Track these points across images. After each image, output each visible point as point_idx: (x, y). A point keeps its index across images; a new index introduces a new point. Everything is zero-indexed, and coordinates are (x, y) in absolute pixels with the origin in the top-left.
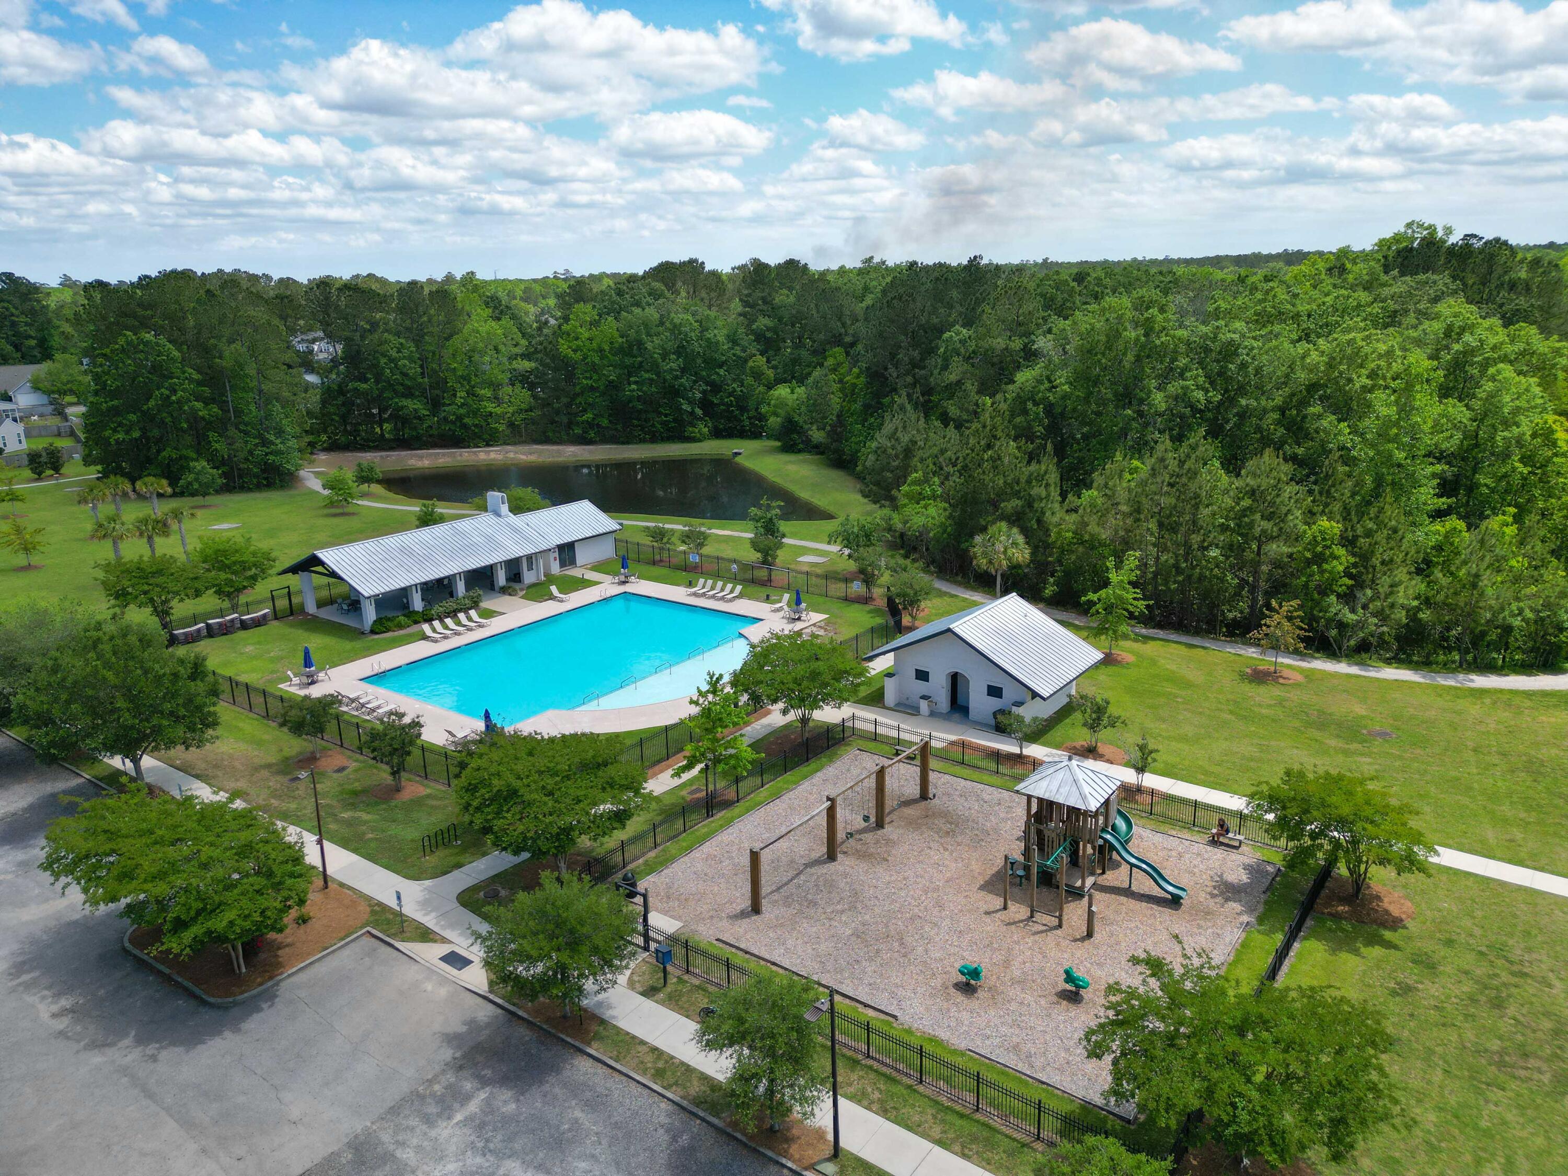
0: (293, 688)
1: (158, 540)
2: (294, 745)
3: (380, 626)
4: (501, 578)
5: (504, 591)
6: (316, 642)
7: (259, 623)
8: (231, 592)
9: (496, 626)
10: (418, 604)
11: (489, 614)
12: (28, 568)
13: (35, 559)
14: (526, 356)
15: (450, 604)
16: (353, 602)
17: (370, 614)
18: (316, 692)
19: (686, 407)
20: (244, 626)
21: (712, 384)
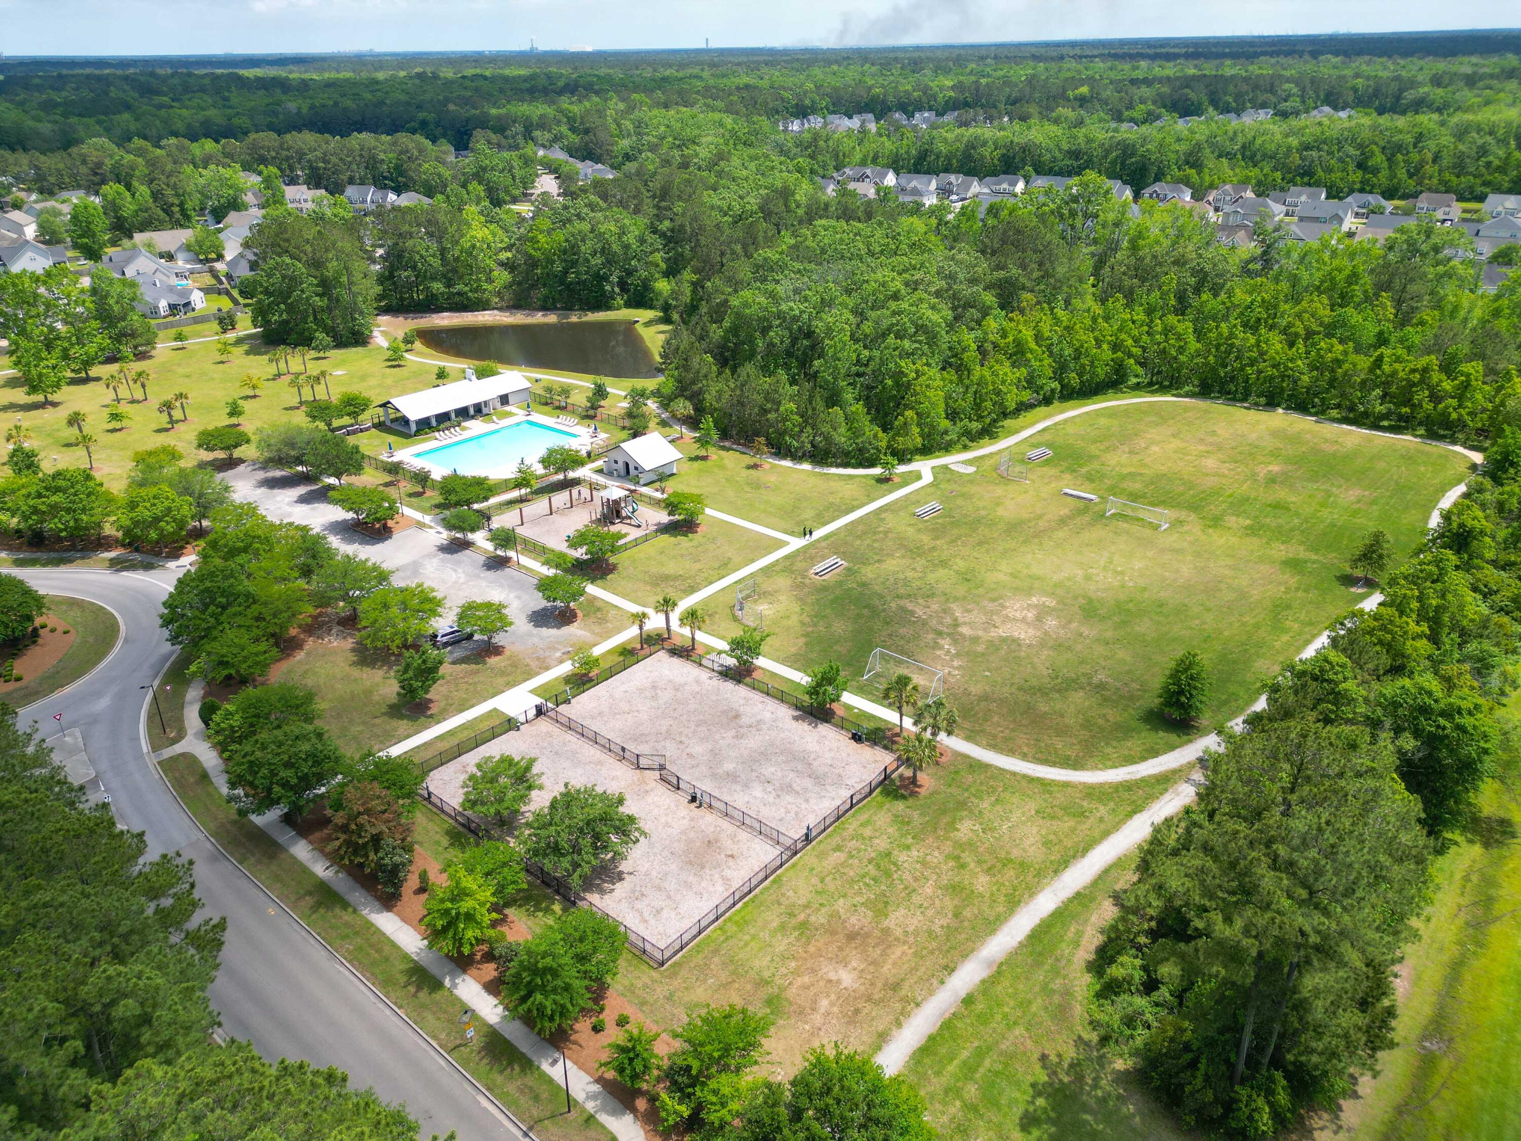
0: (384, 457)
1: (316, 387)
2: (388, 478)
3: (418, 432)
4: (472, 412)
5: (473, 417)
6: (392, 439)
7: (367, 429)
8: (354, 415)
9: (466, 434)
10: (434, 423)
11: (465, 429)
12: (255, 397)
13: (258, 392)
14: (509, 248)
15: (448, 424)
16: (405, 421)
17: (414, 428)
18: (395, 459)
19: (608, 288)
20: (361, 431)
21: (626, 270)
